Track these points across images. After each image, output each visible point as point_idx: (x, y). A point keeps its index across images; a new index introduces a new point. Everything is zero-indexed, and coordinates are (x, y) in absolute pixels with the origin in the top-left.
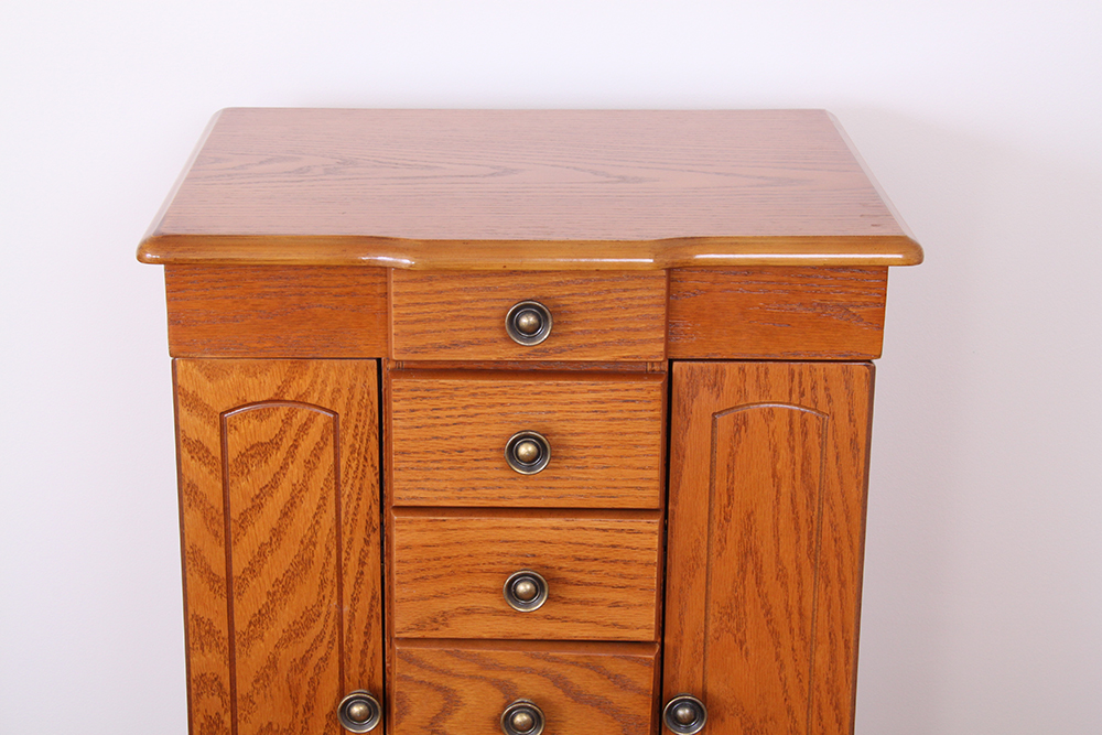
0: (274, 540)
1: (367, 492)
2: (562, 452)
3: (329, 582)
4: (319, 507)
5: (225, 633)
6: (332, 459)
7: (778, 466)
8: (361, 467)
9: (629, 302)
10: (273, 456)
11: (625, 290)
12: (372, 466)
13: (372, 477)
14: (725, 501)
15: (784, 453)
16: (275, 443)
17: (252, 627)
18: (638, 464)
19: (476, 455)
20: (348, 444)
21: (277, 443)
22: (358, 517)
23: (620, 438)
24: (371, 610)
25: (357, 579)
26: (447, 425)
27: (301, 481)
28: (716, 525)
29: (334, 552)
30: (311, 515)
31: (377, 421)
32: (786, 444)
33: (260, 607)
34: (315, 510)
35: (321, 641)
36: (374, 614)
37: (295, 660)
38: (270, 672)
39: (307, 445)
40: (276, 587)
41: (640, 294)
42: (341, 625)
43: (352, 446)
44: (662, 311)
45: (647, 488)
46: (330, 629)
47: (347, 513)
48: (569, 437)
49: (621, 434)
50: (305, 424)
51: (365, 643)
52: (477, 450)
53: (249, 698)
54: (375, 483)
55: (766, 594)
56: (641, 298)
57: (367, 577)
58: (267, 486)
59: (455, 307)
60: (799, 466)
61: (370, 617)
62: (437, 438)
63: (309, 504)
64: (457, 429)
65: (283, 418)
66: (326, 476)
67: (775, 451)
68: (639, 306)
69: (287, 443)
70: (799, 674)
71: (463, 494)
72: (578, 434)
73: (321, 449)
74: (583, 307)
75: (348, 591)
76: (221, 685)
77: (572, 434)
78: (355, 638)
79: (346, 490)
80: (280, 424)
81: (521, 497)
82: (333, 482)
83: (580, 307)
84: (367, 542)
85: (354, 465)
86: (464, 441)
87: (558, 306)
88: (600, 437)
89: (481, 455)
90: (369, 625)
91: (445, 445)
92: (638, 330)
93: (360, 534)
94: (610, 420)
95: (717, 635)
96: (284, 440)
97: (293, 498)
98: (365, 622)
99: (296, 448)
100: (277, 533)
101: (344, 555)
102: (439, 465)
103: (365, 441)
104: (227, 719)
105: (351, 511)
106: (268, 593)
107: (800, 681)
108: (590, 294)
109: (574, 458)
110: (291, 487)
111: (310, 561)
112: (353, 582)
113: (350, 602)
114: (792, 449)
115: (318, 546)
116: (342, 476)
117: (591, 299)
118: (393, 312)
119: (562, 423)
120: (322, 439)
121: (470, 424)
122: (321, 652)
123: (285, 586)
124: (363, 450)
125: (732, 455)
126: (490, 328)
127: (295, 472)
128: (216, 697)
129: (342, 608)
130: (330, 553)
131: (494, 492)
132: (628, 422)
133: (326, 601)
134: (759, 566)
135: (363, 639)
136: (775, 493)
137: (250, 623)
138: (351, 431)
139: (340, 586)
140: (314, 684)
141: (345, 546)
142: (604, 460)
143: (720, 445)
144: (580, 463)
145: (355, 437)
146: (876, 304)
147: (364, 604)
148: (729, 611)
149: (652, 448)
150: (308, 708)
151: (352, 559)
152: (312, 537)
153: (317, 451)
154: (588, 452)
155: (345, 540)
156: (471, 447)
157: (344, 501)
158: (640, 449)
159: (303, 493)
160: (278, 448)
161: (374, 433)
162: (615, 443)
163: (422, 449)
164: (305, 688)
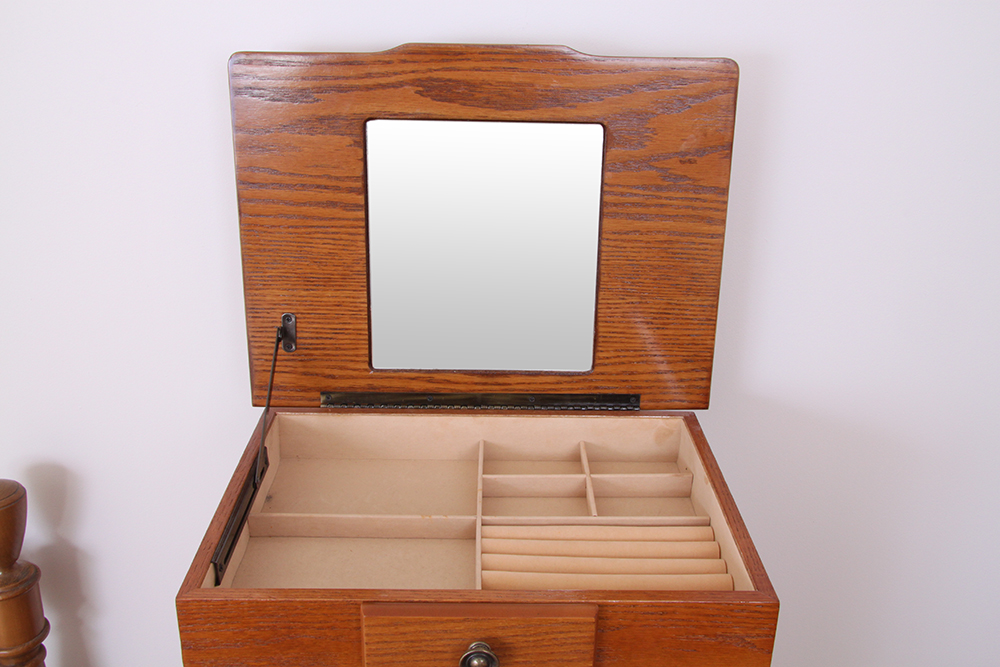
9: (564, 641)
11: (561, 632)
41: (572, 635)
44: (591, 647)
56: (573, 638)
59: (417, 644)
68: (572, 644)
74: (525, 644)
83: (522, 645)
87: (504, 644)
92: (571, 661)
108: (531, 635)
117: (531, 639)
118: (365, 647)
126: (446, 660)
146: (767, 636)
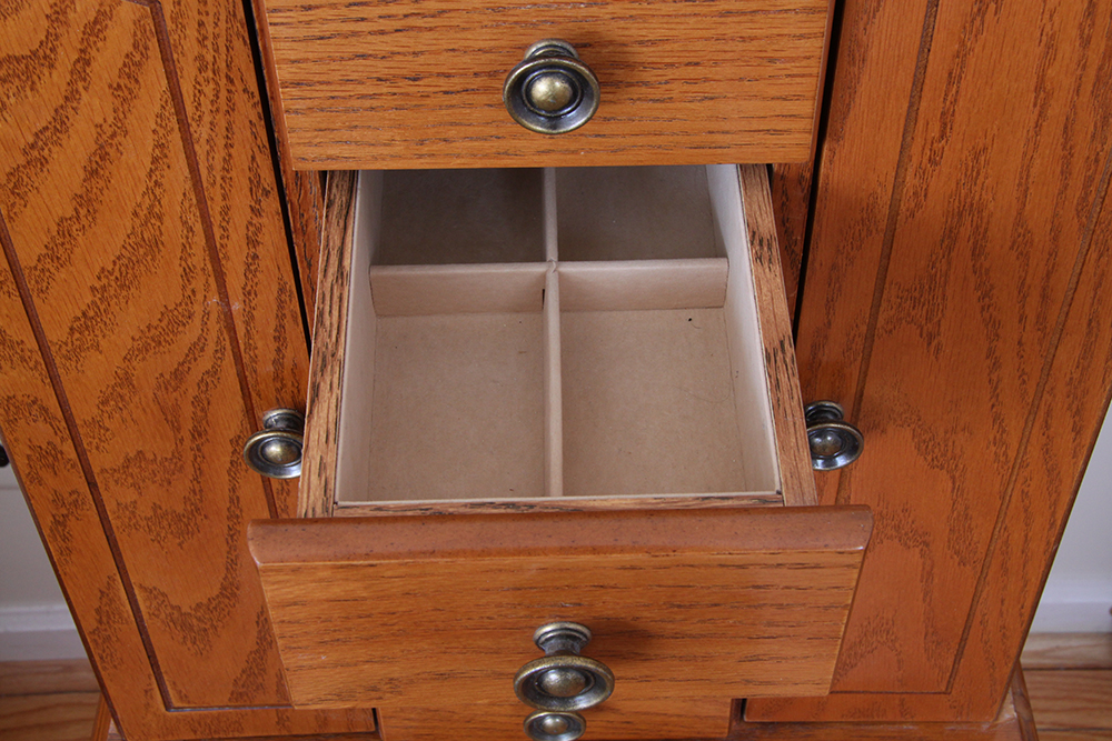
0: (83, 212)
1: (242, 135)
2: (620, 74)
3: (198, 270)
4: (155, 160)
5: (31, 343)
6: (164, 82)
7: (1050, 72)
8: (223, 94)
10: (46, 78)
12: (245, 90)
13: (248, 110)
14: (935, 131)
15: (1068, 50)
16: (43, 56)
17: (77, 335)
18: (773, 91)
19: (444, 84)
20: (191, 57)
21: (45, 57)
22: (233, 174)
23: (741, 46)
24: (281, 307)
25: (248, 265)
26: (382, 33)
27: (110, 120)
28: (911, 171)
29: (198, 228)
30: (143, 174)
31: (241, 14)
32: (1074, 33)
33: (84, 308)
34: (149, 165)
35: (202, 350)
36: (286, 312)
37: (162, 375)
38: (125, 391)
39: (108, 58)
40: (104, 281)
42: (232, 329)
43: (200, 58)
45: (788, 131)
46: (213, 336)
47: (210, 168)
48: (637, 48)
49: (743, 39)
50: (96, 22)
51: (278, 350)
52: (448, 76)
53: (95, 423)
54: (254, 118)
55: (987, 271)
57: (266, 262)
58: (46, 128)
60: (1092, 72)
61: (281, 317)
62: (363, 56)
63: (135, 156)
64: (402, 38)
65: (48, 11)
66: (157, 109)
67: (1048, 47)
69: (66, 56)
70: (1024, 373)
71: (425, 150)
72: (653, 43)
73: (139, 65)
75: (235, 282)
76: (44, 410)
77: (641, 43)
78: (260, 344)
79: (201, 132)
80: (45, 23)
81: (540, 153)
82: (174, 119)
84: (256, 212)
85: (209, 90)
86: (421, 59)
88: (699, 45)
89: (457, 84)
90: (281, 328)
91: (381, 68)
93: (241, 201)
94: (722, 15)
95: (890, 327)
96: (60, 50)
97: (101, 147)
98: (273, 323)
99: (88, 63)
100: (85, 202)
101: (217, 232)
102: (375, 103)
103: (223, 49)
104: (68, 448)
105: (218, 164)
106: (93, 289)
107: (1024, 382)
109: (646, 84)
110: (93, 130)
111: (156, 243)
112: (242, 269)
113: (241, 297)
114: (1086, 42)
115: (167, 220)
116: (190, 109)
119: (622, 23)
120: (135, 46)
121: (431, 29)
122: (205, 363)
123: (122, 277)
124: (223, 65)
125: (961, 55)
127: (96, 105)
128: (41, 424)
129: (228, 304)
130: (191, 229)
131: (487, 144)
132: (758, 17)
133: (200, 297)
134: (982, 230)
135: (273, 345)
136: (1034, 117)
137: (72, 329)
138: (192, 32)
139: (220, 277)
140: (202, 405)
141: (216, 219)
142: (707, 87)
143: (940, 38)
144: (657, 93)
145: (202, 41)
147: (267, 298)
148: (917, 294)
149: (804, 63)
150: (197, 433)
151: (234, 236)
152: (152, 206)
153: (131, 69)
154: (671, 73)
155: (215, 210)
156: (435, 70)
157: (201, 150)
158: (779, 65)
159: (119, 138)
160: (52, 66)
161: (238, 34)
162: (728, 56)
163: (336, 77)
164: (187, 410)
